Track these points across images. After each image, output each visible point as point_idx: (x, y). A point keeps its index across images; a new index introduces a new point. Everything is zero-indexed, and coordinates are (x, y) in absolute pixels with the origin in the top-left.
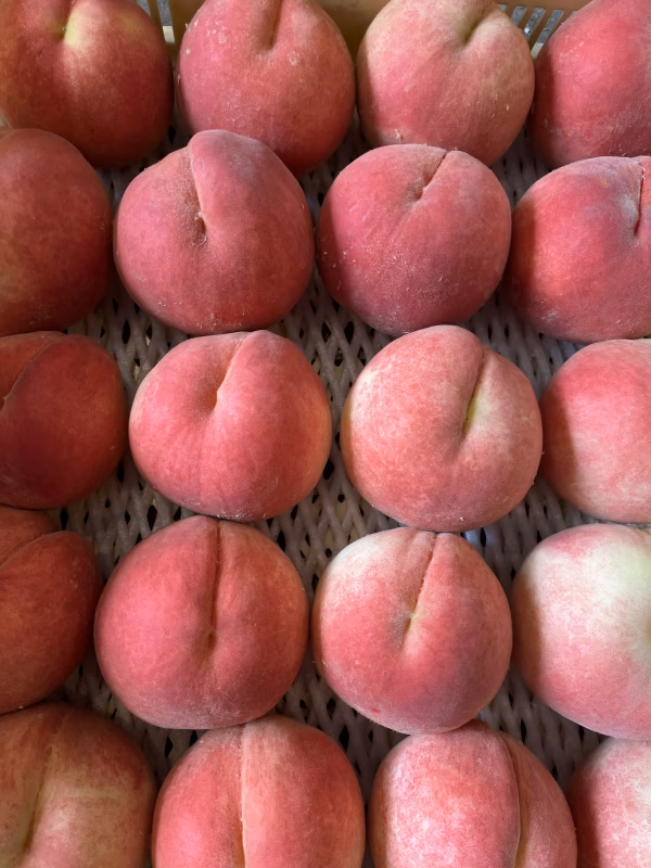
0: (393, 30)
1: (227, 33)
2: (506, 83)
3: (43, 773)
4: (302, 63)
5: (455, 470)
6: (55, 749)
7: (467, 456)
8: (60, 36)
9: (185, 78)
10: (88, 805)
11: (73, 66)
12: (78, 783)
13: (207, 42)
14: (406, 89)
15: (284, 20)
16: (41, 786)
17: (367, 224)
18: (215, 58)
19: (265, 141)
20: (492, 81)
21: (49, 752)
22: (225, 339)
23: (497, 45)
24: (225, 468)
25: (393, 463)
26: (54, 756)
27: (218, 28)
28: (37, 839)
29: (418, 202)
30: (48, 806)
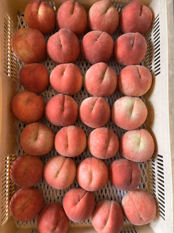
0: (94, 10)
1: (65, 12)
2: (113, 20)
3: (39, 129)
4: (78, 17)
5: (101, 85)
6: (40, 126)
7: (103, 83)
8: (38, 12)
9: (58, 19)
10: (45, 133)
11: (40, 18)
12: (44, 131)
13: (62, 13)
14: (96, 21)
15: (75, 9)
16: (38, 131)
17: (88, 45)
18: (63, 16)
19: (72, 31)
20: (110, 20)
21: (39, 127)
22: (65, 65)
23: (111, 13)
24: (65, 85)
25: (91, 84)
26: (40, 127)
27: (64, 11)
28: (38, 138)
29: (97, 41)
30: (39, 133)
